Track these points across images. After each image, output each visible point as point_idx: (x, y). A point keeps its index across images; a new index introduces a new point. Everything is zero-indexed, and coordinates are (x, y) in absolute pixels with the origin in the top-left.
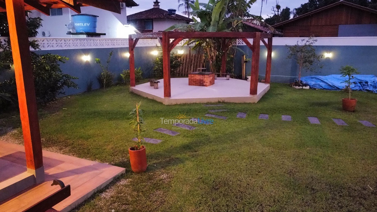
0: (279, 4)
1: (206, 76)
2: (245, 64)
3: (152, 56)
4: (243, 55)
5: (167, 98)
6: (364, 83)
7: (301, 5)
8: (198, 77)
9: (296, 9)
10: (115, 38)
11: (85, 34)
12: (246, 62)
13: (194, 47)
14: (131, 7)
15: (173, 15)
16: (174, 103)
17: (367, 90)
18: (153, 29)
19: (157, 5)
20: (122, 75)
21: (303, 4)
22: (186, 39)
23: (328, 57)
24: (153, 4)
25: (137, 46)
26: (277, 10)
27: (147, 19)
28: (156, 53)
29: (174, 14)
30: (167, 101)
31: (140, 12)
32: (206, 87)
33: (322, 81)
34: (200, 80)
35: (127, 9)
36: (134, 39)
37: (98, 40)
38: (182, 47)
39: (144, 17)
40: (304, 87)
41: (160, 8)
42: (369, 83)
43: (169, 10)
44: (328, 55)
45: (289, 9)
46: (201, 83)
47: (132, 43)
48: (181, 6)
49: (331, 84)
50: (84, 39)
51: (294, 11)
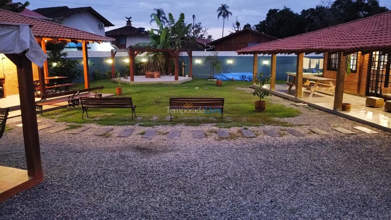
0: (238, 22)
1: (155, 72)
2: (183, 68)
3: (124, 63)
4: (182, 62)
5: (132, 81)
6: (244, 77)
7: (260, 22)
8: (150, 73)
9: (256, 26)
10: (96, 51)
11: (77, 48)
12: (184, 66)
13: (153, 57)
14: (109, 27)
15: (143, 33)
16: (135, 84)
17: (245, 80)
18: (126, 43)
19: (129, 24)
20: (106, 73)
21: (262, 21)
22: (146, 52)
23: (230, 63)
24: (126, 23)
25: (115, 56)
26: (237, 27)
27: (121, 36)
28: (127, 61)
29: (143, 31)
30: (132, 83)
31: (115, 29)
32: (155, 78)
33: (225, 77)
34: (152, 74)
35: (105, 28)
36: (114, 52)
37: (79, 53)
38: (145, 57)
39: (118, 34)
40: (213, 80)
41: (132, 26)
42: (246, 77)
43: (139, 28)
44: (230, 62)
45: (250, 25)
46: (152, 76)
47: (113, 54)
48: (153, 21)
49: (228, 78)
50: (76, 52)
51: (254, 27)
